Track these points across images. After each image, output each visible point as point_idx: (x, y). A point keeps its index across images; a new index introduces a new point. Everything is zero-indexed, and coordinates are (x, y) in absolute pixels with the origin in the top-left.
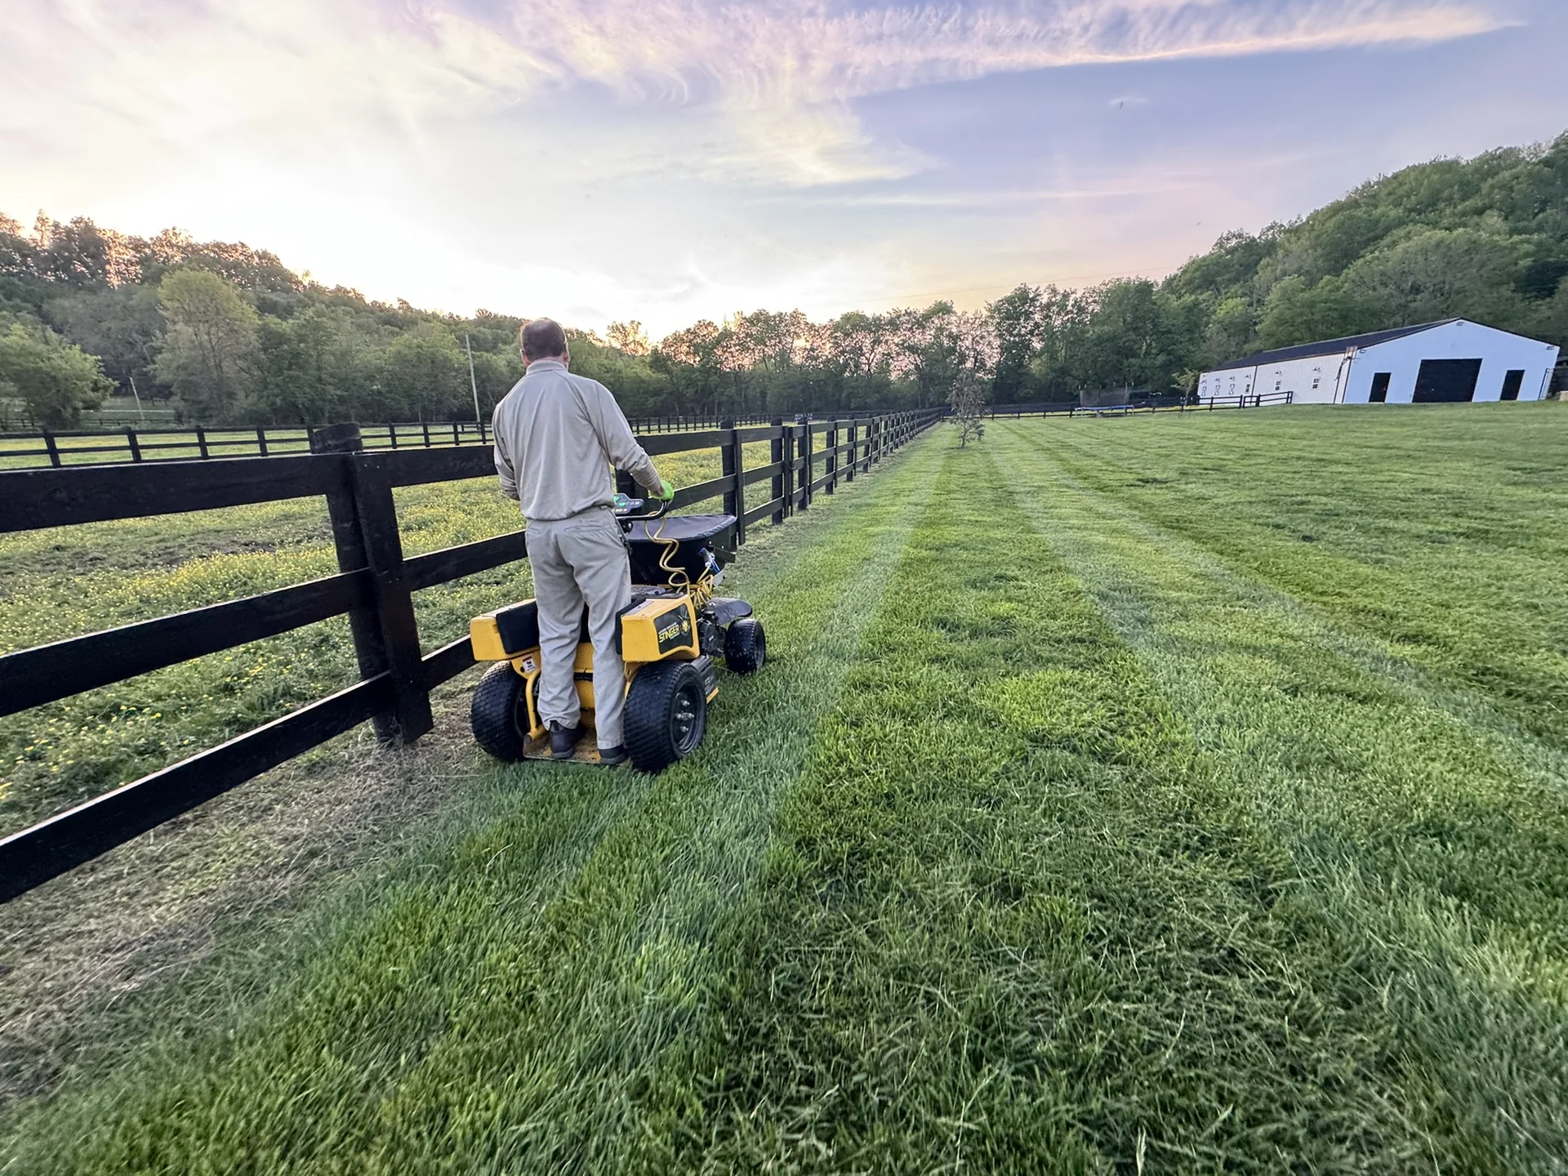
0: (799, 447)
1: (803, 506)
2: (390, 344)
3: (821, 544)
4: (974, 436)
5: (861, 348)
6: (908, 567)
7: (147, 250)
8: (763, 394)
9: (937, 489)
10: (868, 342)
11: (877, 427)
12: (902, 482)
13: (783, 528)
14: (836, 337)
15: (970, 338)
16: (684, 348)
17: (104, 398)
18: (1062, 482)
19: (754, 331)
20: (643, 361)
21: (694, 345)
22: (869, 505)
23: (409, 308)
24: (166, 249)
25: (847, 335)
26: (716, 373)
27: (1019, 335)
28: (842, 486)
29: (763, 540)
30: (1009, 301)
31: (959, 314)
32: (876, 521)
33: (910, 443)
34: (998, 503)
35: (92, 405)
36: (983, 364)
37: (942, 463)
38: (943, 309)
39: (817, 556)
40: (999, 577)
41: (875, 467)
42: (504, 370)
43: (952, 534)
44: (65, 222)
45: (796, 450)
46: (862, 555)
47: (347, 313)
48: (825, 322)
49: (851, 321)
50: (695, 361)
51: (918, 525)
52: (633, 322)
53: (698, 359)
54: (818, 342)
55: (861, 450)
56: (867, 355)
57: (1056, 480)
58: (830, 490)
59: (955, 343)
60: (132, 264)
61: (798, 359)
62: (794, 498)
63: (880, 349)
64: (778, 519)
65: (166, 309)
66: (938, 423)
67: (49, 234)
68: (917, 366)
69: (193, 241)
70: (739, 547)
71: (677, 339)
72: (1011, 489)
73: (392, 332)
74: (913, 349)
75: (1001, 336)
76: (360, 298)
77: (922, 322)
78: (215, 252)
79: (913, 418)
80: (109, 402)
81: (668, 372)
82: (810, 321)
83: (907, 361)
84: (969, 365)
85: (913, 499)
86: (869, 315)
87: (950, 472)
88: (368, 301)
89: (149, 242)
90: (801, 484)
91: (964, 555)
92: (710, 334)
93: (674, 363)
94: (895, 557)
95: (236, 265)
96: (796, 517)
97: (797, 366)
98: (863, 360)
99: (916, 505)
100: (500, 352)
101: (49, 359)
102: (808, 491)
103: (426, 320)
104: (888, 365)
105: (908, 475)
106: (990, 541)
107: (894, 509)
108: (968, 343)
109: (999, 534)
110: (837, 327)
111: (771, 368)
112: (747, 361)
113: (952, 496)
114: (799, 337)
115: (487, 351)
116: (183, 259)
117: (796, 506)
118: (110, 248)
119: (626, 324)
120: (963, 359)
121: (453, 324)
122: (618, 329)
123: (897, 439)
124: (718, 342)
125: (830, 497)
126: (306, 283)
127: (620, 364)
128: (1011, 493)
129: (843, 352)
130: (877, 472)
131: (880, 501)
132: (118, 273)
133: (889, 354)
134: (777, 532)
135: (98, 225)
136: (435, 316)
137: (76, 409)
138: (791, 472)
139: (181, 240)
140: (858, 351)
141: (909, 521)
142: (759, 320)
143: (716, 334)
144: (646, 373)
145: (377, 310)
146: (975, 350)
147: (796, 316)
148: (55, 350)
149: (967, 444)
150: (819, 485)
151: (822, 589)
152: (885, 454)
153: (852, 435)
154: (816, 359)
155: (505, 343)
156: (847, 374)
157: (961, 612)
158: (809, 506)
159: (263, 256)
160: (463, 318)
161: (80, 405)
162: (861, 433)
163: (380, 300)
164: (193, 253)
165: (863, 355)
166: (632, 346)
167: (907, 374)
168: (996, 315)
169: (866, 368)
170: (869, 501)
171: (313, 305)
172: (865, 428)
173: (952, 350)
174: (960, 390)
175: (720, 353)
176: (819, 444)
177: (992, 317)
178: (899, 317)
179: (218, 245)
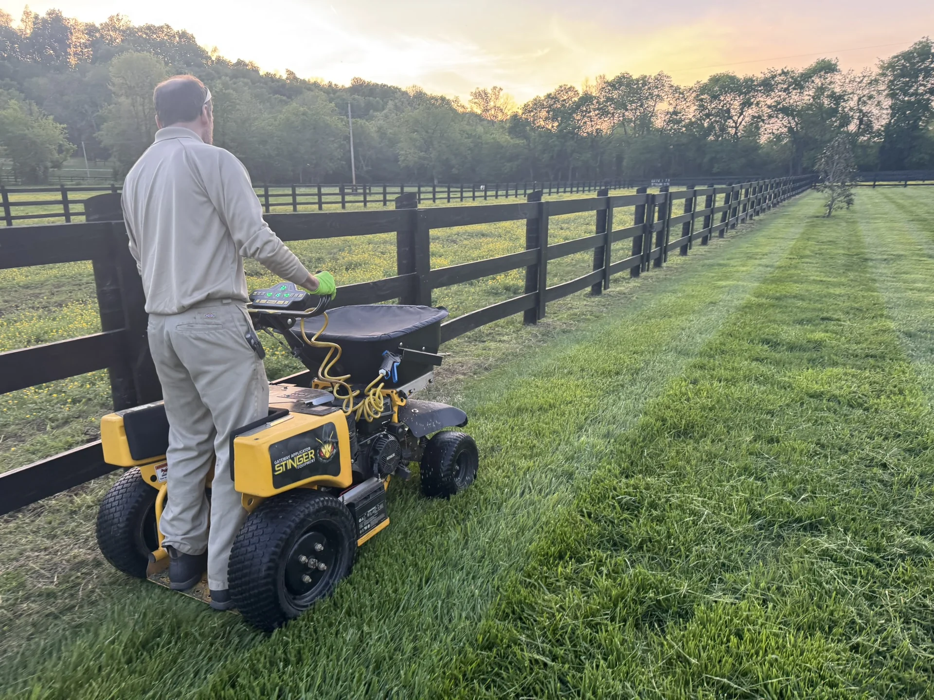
0: (659, 212)
1: (658, 264)
2: (280, 112)
3: (674, 292)
4: (841, 205)
5: (728, 111)
6: (747, 308)
7: (98, 35)
8: (620, 159)
9: (791, 254)
10: (736, 104)
11: (737, 195)
12: (757, 246)
13: (639, 280)
14: (701, 100)
15: (856, 98)
16: (544, 114)
17: (65, 160)
18: (925, 252)
19: (615, 94)
20: (503, 127)
21: (554, 110)
22: (720, 265)
23: (295, 78)
24: (111, 33)
25: (715, 97)
26: (573, 138)
27: (916, 94)
28: (696, 249)
29: (622, 288)
30: (907, 56)
31: (844, 72)
32: (726, 277)
33: (772, 210)
34: (848, 268)
35: (57, 165)
36: (869, 125)
37: (801, 231)
38: (827, 68)
39: (669, 299)
40: (823, 319)
41: (731, 233)
42: (375, 135)
43: (795, 288)
44: (43, 14)
45: (656, 215)
46: (708, 300)
47: (246, 84)
48: (691, 84)
49: (720, 83)
50: (553, 126)
51: (765, 281)
52: (495, 88)
53: (556, 124)
54: (682, 105)
55: (718, 216)
56: (736, 118)
57: (920, 250)
58: (684, 252)
59: (837, 104)
60: (86, 47)
61: (659, 123)
62: (651, 256)
63: (750, 112)
64: (635, 273)
65: (114, 85)
66: (809, 191)
67: (30, 24)
68: (790, 129)
69: (131, 25)
70: (604, 292)
71: (537, 105)
72: (866, 257)
73: (281, 101)
74: (787, 111)
75: (893, 95)
76: (256, 70)
77: (799, 82)
78: (146, 34)
79: (778, 185)
80: (70, 161)
81: (526, 137)
82: (675, 83)
83: (779, 124)
84: (852, 127)
85: (764, 261)
86: (741, 75)
87: (808, 239)
88: (262, 73)
89: (100, 27)
90: (658, 244)
91: (799, 303)
92: (569, 98)
93: (533, 129)
94: (736, 302)
95: (162, 44)
96: (650, 274)
97: (658, 130)
98: (731, 123)
99: (767, 266)
100: (371, 118)
101: (33, 127)
102: (664, 250)
103: (310, 89)
104: (758, 128)
105: (763, 240)
106: (829, 295)
107: (744, 269)
108: (852, 103)
109: (838, 291)
110: (704, 89)
111: (630, 132)
112: (605, 125)
113: (803, 260)
114: (662, 99)
115: (360, 117)
116: (122, 41)
117: (652, 263)
118: (71, 33)
119: (489, 91)
120: (846, 120)
121: (331, 91)
122: (480, 94)
123: (758, 206)
124: (577, 106)
125: (683, 258)
126: (214, 58)
127: (480, 129)
128: (866, 260)
129: (708, 116)
130: (733, 237)
131: (732, 262)
132: (75, 54)
133: (759, 117)
134: (634, 283)
135: (65, 15)
136: (316, 85)
137: (46, 168)
138: (651, 233)
139: (122, 25)
140: (726, 114)
141: (758, 280)
142: (621, 84)
143: (576, 99)
144: (505, 138)
145: (270, 80)
146: (861, 111)
147: (660, 79)
148: (37, 120)
149: (833, 213)
150: (674, 246)
151: (673, 320)
152: (743, 221)
153: (710, 201)
154: (680, 121)
155: (376, 110)
156: (711, 138)
157: (784, 336)
158: (664, 265)
159: (183, 35)
160: (340, 85)
161: (49, 164)
162: (720, 200)
163: (272, 72)
164: (129, 34)
165: (731, 118)
166: (493, 112)
167: (779, 138)
168: (889, 73)
169: (733, 131)
170: (722, 262)
171: (220, 78)
172: (724, 195)
173: (833, 112)
174: (831, 157)
175: (579, 117)
176: (677, 210)
177: (884, 75)
178: (773, 77)
179: (149, 28)
